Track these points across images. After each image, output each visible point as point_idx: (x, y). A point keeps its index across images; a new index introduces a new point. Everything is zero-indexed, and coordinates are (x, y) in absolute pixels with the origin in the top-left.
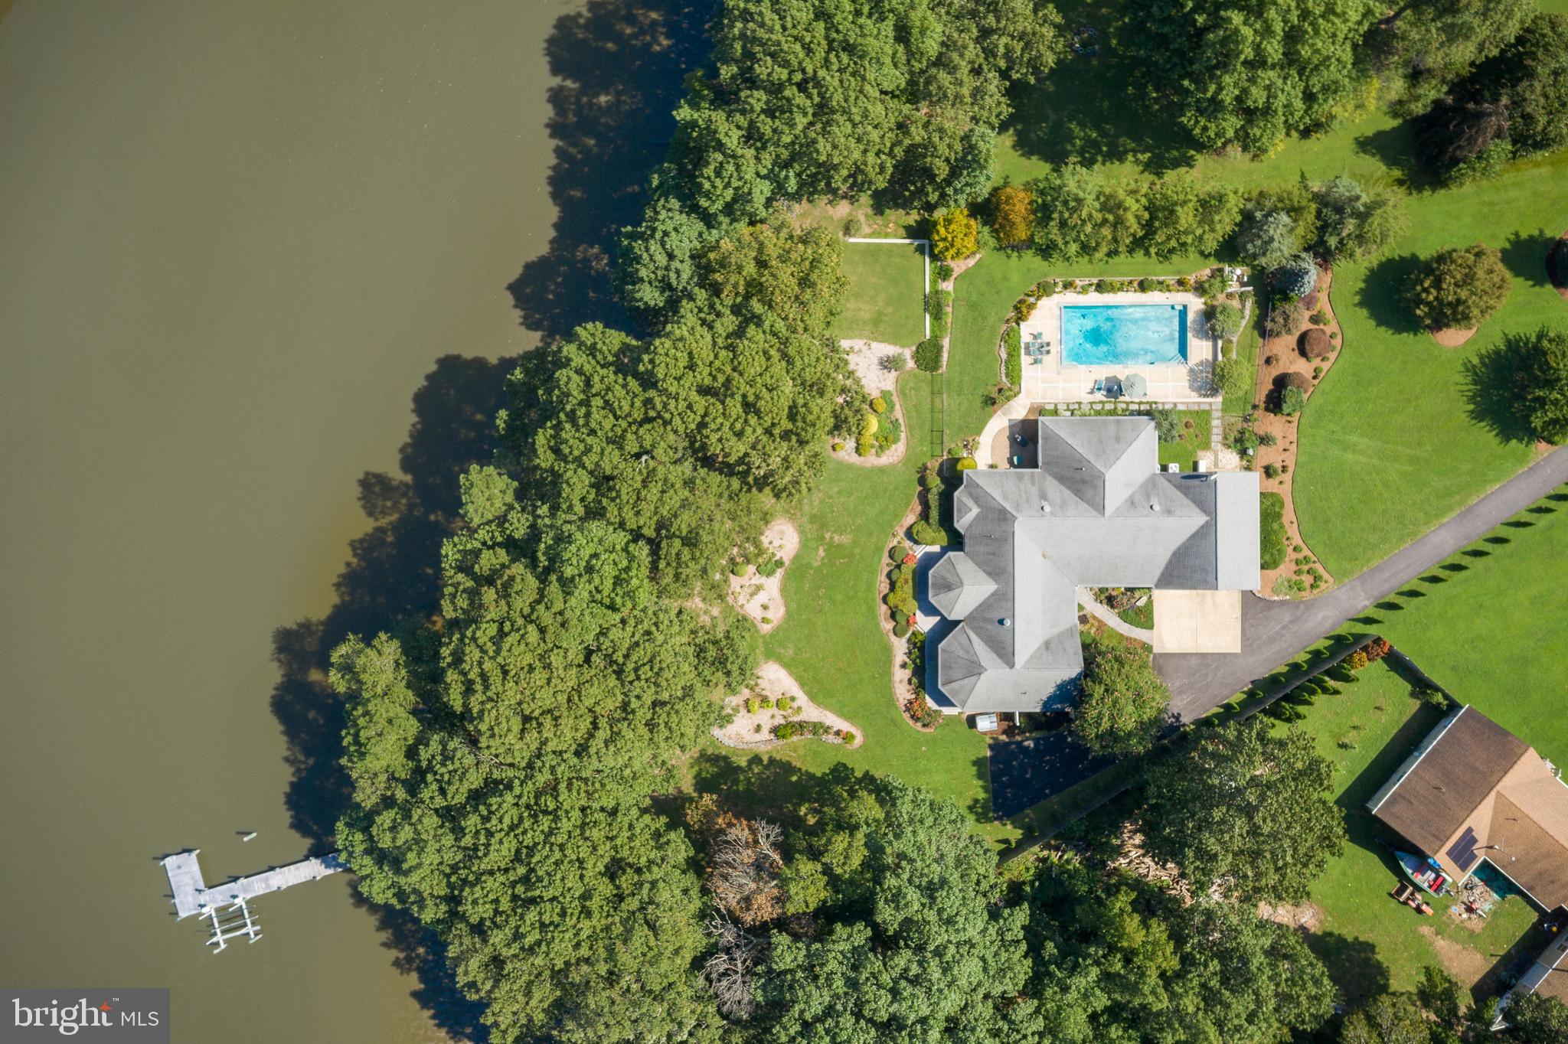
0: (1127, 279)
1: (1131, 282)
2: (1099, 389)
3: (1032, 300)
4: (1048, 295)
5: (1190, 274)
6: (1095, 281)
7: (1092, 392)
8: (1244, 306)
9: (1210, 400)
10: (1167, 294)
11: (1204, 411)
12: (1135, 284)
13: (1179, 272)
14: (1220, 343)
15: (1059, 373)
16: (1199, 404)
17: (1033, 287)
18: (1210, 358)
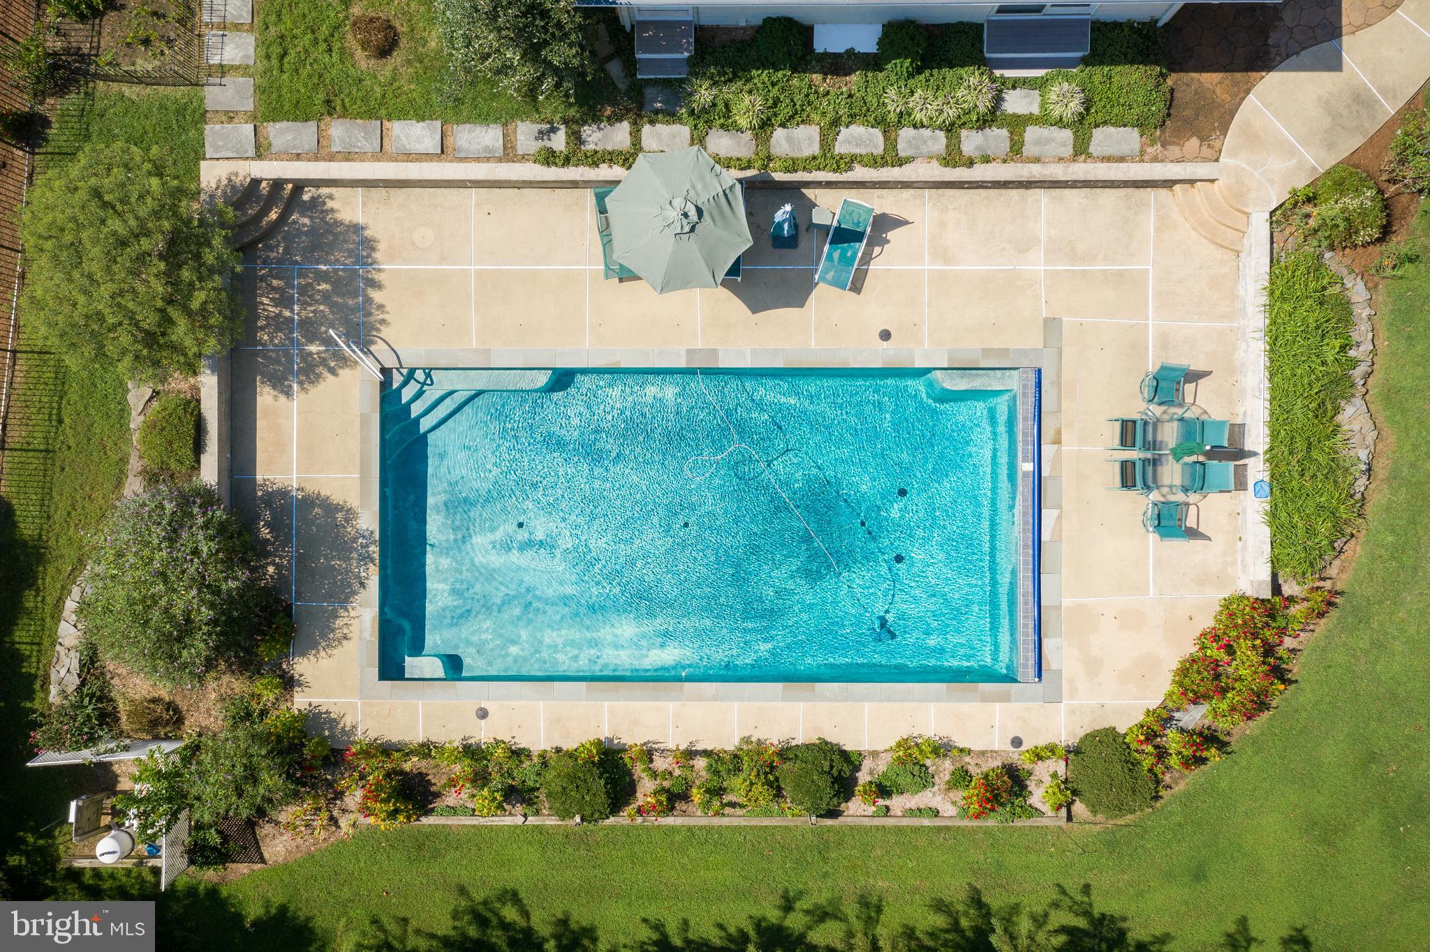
0: (694, 817)
1: (674, 798)
2: (844, 236)
3: (1194, 716)
4: (1105, 739)
5: (365, 838)
6: (857, 809)
7: (884, 224)
8: (90, 663)
9: (267, 170)
10: (483, 734)
11: (299, 112)
12: (646, 789)
13: (424, 847)
14: (209, 472)
15: (1051, 326)
16: (320, 153)
17: (1181, 782)
18: (266, 398)
